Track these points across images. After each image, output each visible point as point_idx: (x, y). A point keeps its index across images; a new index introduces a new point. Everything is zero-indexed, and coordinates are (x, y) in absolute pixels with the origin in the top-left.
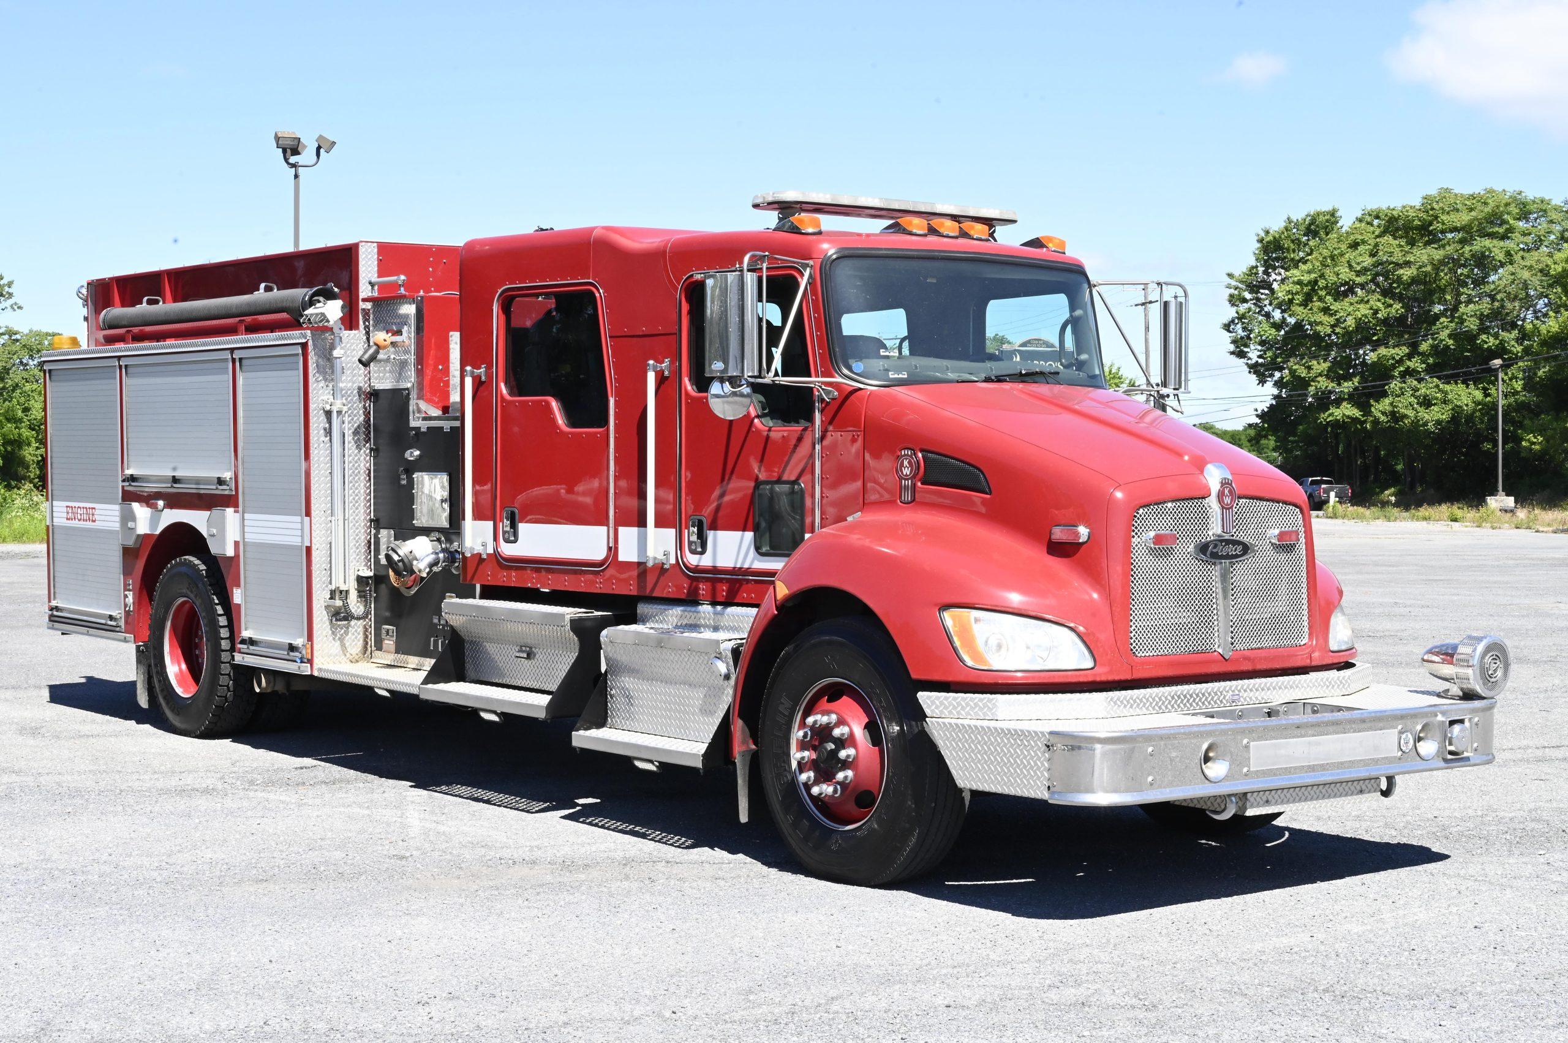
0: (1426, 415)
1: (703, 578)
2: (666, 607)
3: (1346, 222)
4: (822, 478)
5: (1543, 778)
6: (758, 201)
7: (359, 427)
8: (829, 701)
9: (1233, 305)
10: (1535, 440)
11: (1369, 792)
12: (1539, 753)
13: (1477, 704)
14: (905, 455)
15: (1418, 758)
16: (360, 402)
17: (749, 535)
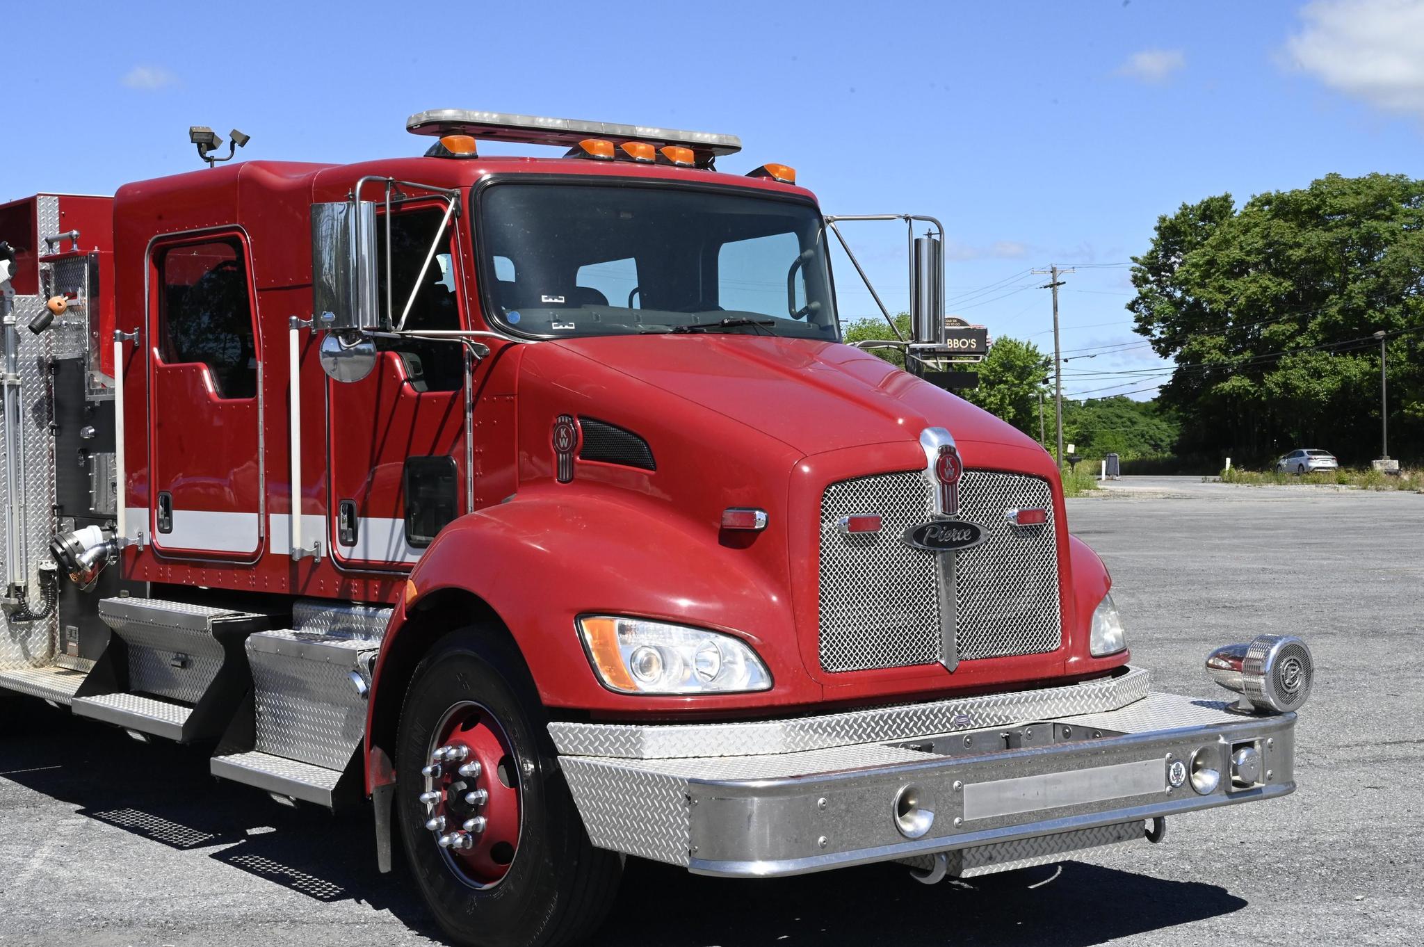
0: (1316, 386)
1: (355, 573)
2: (320, 608)
3: (1239, 206)
4: (475, 453)
5: (1378, 785)
6: (412, 123)
7: (39, 402)
8: (464, 729)
9: (1138, 286)
10: (1419, 407)
11: (1130, 838)
12: (1378, 751)
13: (1271, 721)
14: (562, 423)
15: (1194, 793)
16: (41, 375)
17: (400, 522)
